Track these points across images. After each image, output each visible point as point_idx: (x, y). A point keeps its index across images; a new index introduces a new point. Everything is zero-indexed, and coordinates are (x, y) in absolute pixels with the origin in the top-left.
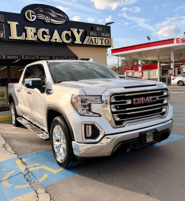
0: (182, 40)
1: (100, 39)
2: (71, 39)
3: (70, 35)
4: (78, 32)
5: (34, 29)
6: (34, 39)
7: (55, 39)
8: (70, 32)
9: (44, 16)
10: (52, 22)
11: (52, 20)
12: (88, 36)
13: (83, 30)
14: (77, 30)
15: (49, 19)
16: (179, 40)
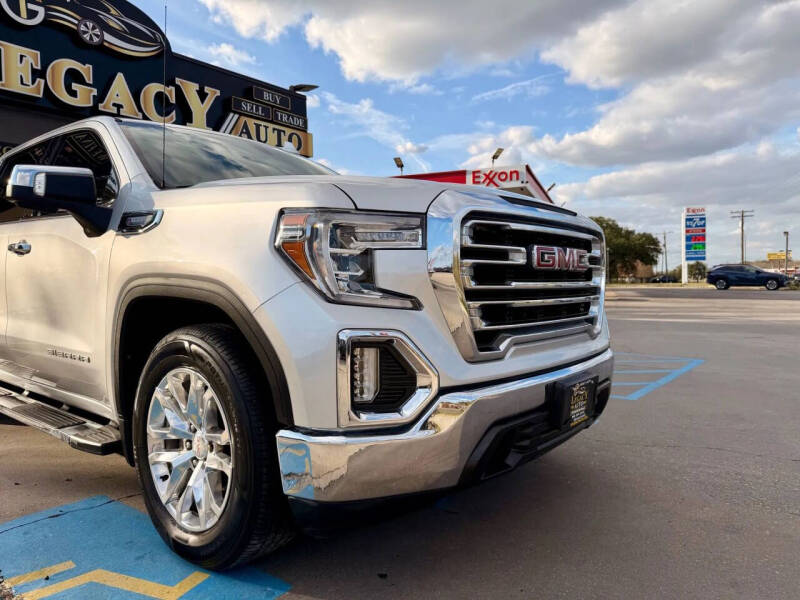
0: (487, 176)
1: (274, 129)
2: (174, 113)
3: (173, 100)
4: (202, 96)
5: (33, 57)
6: (34, 90)
7: (114, 105)
8: (173, 89)
9: (80, 18)
10: (106, 44)
11: (108, 37)
12: (235, 113)
13: (218, 93)
14: (196, 87)
15: (97, 31)
16: (479, 177)
